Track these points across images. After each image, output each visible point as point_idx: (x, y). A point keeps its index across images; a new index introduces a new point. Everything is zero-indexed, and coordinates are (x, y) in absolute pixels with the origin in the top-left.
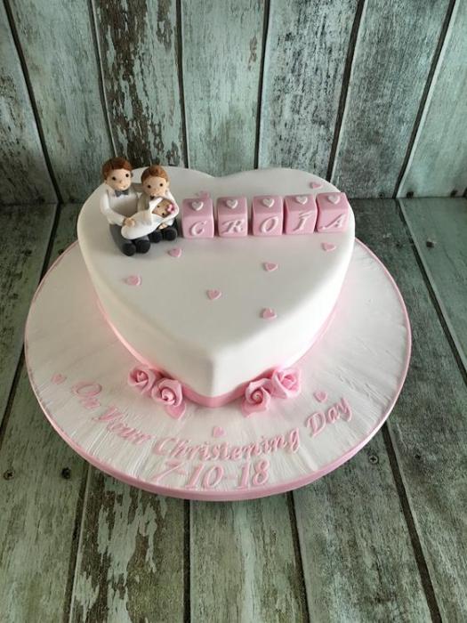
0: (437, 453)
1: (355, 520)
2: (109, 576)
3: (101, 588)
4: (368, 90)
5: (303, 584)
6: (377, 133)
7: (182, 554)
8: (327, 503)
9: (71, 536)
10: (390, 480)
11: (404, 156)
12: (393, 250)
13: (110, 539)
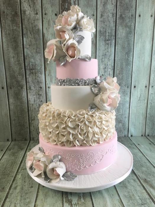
0: (150, 179)
1: (133, 191)
2: (73, 203)
3: (71, 205)
4: (117, 111)
5: (122, 203)
6: (121, 120)
7: (90, 198)
8: (125, 189)
9: (61, 196)
10: (140, 184)
11: (128, 126)
12: (130, 145)
13: (71, 196)
